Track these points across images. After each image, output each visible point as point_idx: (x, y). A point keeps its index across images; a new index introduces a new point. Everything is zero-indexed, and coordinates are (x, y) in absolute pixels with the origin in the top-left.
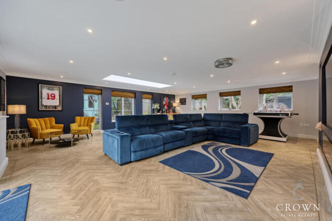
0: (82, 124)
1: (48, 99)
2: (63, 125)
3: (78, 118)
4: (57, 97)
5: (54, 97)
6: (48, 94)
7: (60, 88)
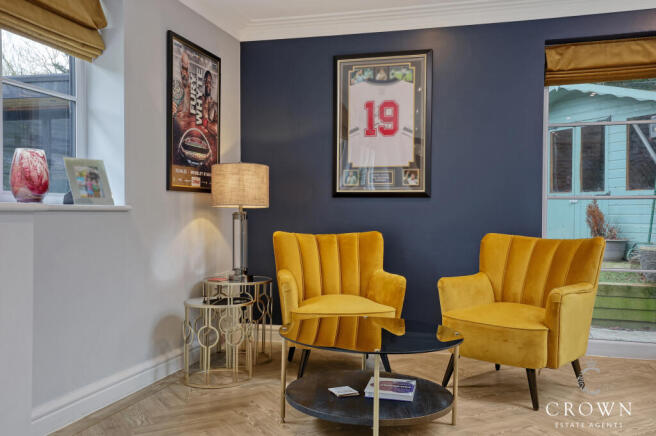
0: (517, 287)
1: (370, 132)
2: (402, 280)
3: (496, 244)
4: (407, 118)
5: (394, 119)
6: (369, 106)
7: (417, 65)
